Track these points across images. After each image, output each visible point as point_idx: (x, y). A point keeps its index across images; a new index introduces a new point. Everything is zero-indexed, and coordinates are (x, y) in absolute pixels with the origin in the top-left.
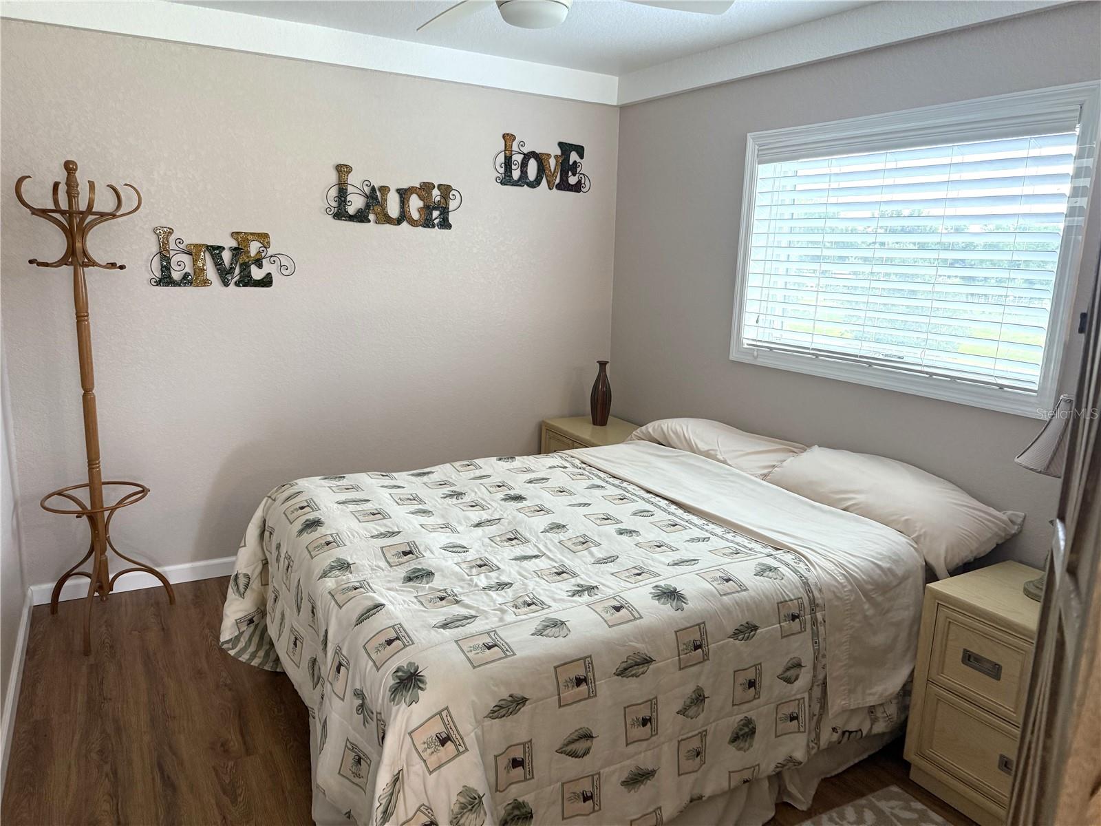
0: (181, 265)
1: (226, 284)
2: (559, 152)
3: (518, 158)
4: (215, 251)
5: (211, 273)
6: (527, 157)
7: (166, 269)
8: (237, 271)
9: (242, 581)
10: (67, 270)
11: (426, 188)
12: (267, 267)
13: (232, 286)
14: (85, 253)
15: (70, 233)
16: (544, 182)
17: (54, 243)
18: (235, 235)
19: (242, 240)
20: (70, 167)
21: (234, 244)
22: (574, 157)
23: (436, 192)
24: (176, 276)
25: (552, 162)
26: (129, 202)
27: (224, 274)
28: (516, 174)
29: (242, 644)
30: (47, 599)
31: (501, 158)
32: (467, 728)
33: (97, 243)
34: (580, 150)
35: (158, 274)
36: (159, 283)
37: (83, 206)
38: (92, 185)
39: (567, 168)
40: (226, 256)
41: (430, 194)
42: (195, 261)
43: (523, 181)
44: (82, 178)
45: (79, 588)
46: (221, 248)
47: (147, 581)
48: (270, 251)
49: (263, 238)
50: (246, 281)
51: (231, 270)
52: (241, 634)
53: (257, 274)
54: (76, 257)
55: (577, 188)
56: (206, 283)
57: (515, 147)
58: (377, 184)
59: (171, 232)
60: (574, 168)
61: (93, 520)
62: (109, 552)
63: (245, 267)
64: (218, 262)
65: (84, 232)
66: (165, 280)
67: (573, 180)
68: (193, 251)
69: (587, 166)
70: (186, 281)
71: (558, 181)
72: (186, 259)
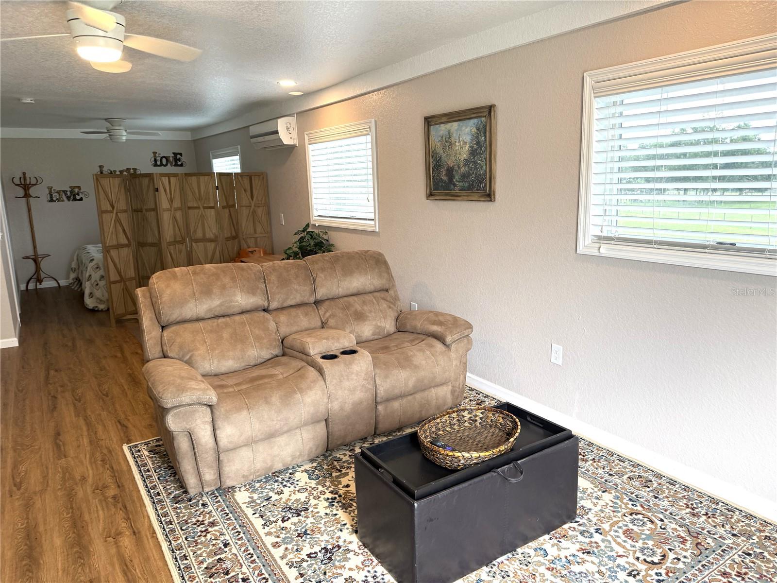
0: (56, 196)
1: (69, 200)
2: (173, 155)
3: (159, 158)
4: (65, 192)
5: (64, 197)
6: (162, 158)
7: (51, 197)
8: (72, 197)
9: (73, 269)
10: (24, 199)
11: (128, 169)
12: (81, 196)
13: (71, 201)
14: (29, 195)
15: (25, 189)
16: (169, 164)
17: (21, 192)
18: (70, 187)
19: (72, 188)
20: (24, 174)
21: (70, 190)
22: (179, 156)
23: (132, 170)
24: (54, 199)
25: (171, 159)
26: (40, 181)
27: (68, 198)
28: (159, 163)
29: (75, 285)
30: (25, 289)
31: (153, 159)
32: (101, 265)
33: (32, 191)
34: (181, 154)
35: (49, 199)
36: (50, 201)
37: (28, 183)
38: (30, 178)
39: (176, 160)
40: (69, 193)
41: (129, 172)
42: (59, 195)
43: (162, 165)
44: (27, 176)
45: (31, 286)
46: (67, 191)
47: (53, 284)
48: (81, 191)
49: (79, 187)
50: (75, 200)
51: (70, 197)
52: (74, 282)
53: (78, 197)
54: (27, 195)
55: (181, 165)
56: (63, 201)
57: (157, 155)
58: (112, 170)
59: (52, 187)
60: (179, 160)
61: (35, 261)
62: (41, 272)
63: (74, 196)
64: (66, 194)
65: (29, 189)
66: (51, 200)
67: (179, 163)
68: (58, 192)
69: (183, 159)
70: (58, 200)
71: (174, 164)
72: (57, 194)
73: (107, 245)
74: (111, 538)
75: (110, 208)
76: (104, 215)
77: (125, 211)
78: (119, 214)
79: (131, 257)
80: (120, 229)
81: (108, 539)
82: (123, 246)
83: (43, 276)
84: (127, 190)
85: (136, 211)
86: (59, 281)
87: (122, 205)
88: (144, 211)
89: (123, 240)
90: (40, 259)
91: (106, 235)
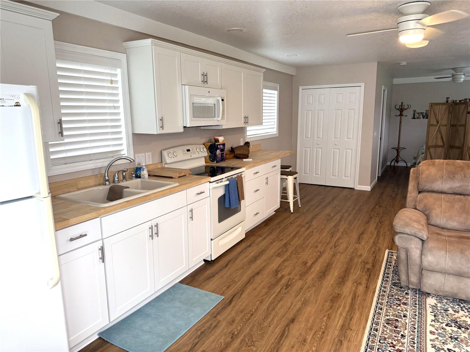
0: (416, 115)
5: (421, 116)
7: (414, 116)
8: (426, 116)
9: (415, 158)
10: (400, 117)
11: (466, 99)
13: (424, 119)
14: (402, 114)
15: (401, 112)
17: (398, 113)
18: (426, 110)
20: (402, 103)
21: (426, 112)
23: (468, 100)
24: (415, 117)
26: (409, 107)
27: (423, 117)
30: (389, 165)
33: (404, 113)
36: (413, 118)
37: (403, 108)
38: (404, 105)
40: (424, 114)
41: (466, 101)
42: (419, 115)
45: (393, 164)
46: (423, 113)
47: (404, 164)
50: (427, 118)
51: (425, 116)
54: (401, 115)
56: (420, 118)
58: (454, 100)
59: (416, 111)
61: (397, 150)
62: (399, 157)
64: (422, 115)
65: (402, 111)
66: (414, 118)
68: (419, 113)
70: (418, 118)
72: (418, 115)
73: (429, 145)
74: (356, 284)
75: (435, 123)
76: (431, 127)
77: (446, 126)
78: (441, 127)
79: (443, 154)
80: (439, 136)
81: (355, 283)
82: (439, 147)
83: (399, 159)
84: (450, 113)
85: (452, 126)
86: (407, 164)
87: (444, 122)
88: (457, 126)
89: (440, 143)
90: (400, 150)
91: (429, 139)
